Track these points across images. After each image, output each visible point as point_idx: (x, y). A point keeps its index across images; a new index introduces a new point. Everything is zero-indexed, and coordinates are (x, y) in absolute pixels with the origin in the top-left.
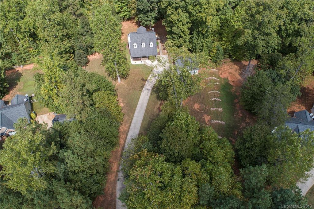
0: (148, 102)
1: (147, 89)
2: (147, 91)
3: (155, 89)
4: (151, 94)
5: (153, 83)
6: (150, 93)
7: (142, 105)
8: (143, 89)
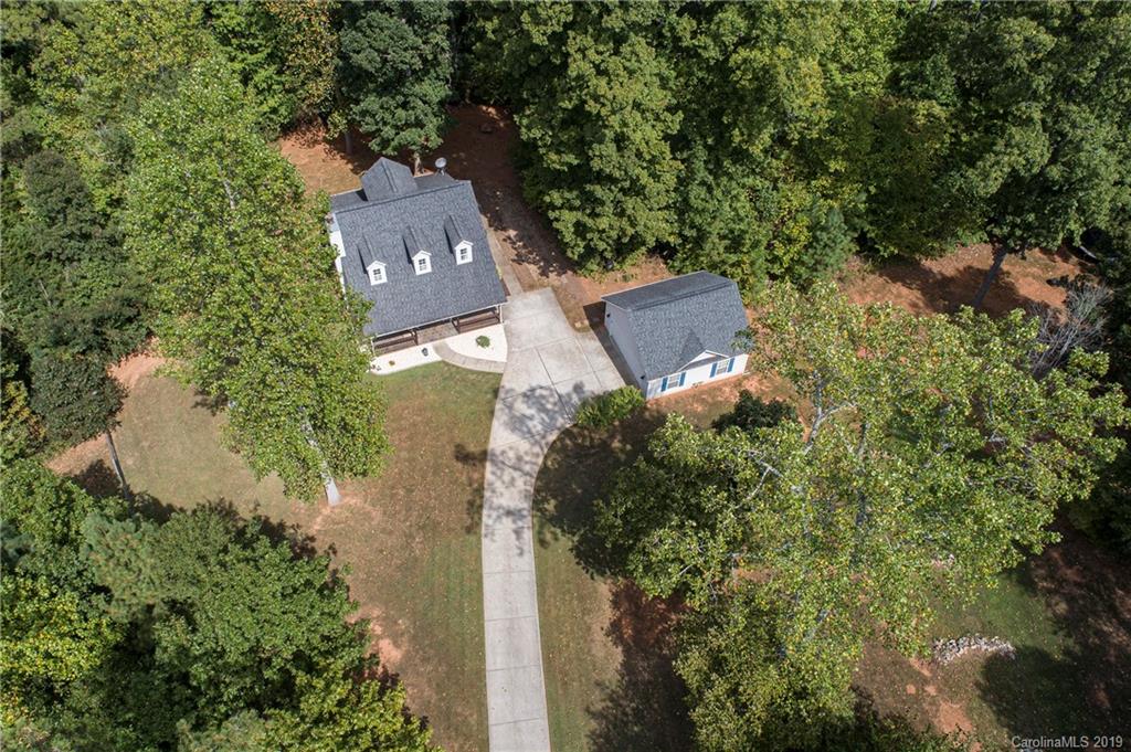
0: (540, 602)
1: (509, 513)
2: (508, 523)
3: (551, 506)
4: (542, 543)
5: (527, 468)
6: (528, 535)
7: (511, 629)
8: (484, 519)
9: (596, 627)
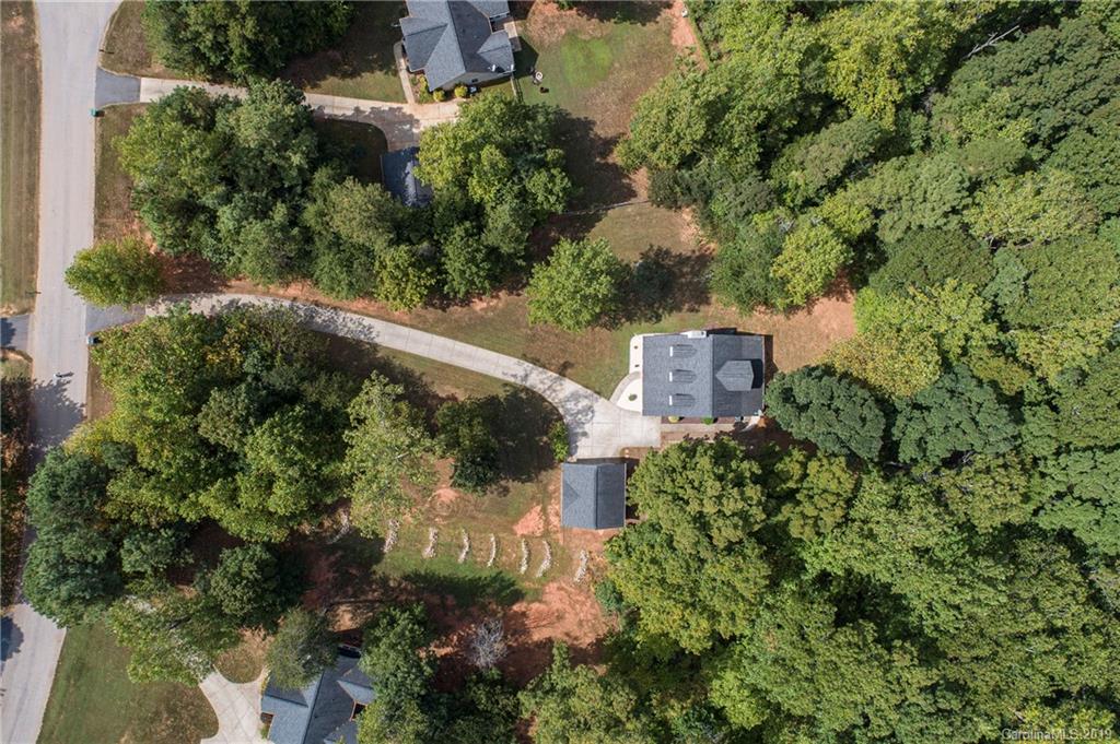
0: (477, 373)
4: (506, 384)
6: (512, 380)
8: (527, 364)
9: (457, 391)
